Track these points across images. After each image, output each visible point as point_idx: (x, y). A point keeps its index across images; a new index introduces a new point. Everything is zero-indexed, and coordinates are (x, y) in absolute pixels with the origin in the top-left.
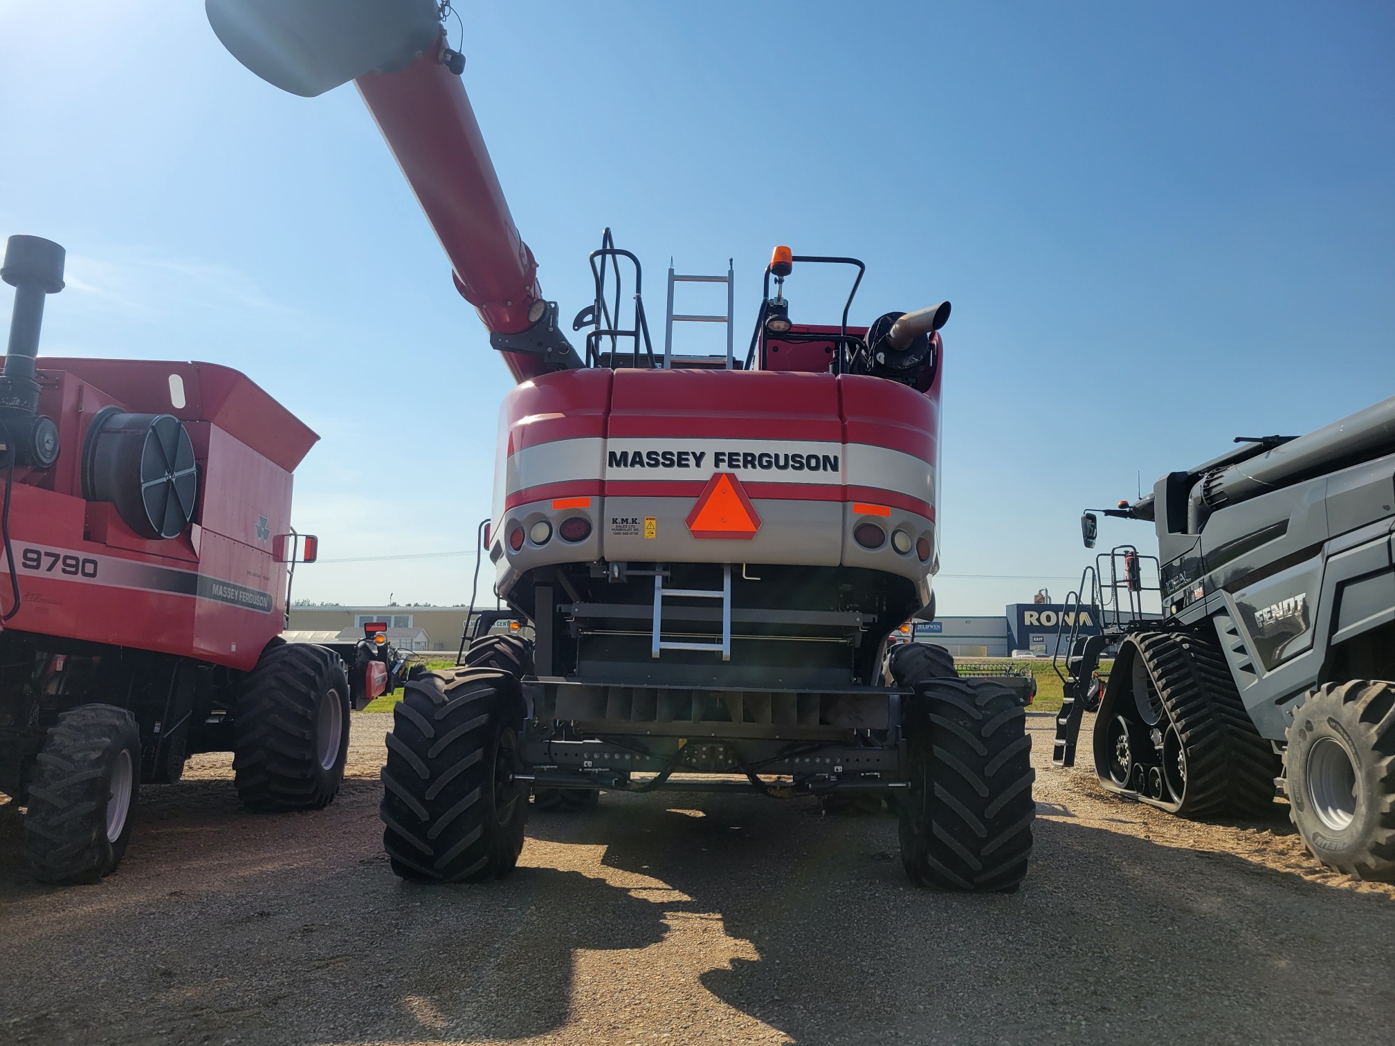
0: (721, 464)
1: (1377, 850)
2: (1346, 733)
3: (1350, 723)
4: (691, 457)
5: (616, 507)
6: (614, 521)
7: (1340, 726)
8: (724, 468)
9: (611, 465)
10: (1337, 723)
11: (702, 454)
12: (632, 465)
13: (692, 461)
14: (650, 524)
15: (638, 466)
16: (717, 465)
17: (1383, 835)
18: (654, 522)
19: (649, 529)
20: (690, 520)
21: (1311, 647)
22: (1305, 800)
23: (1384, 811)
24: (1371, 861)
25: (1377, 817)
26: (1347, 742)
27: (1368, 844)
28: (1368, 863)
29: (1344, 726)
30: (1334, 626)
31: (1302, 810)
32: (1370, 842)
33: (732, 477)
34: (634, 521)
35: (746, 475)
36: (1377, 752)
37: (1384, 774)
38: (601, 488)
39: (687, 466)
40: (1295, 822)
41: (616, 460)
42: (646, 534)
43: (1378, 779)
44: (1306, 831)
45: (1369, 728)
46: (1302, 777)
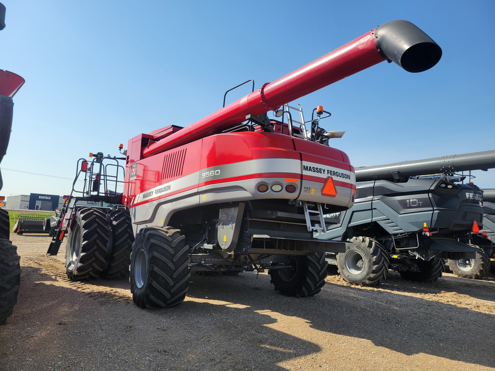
0: (329, 174)
1: (370, 279)
2: (362, 250)
3: (364, 248)
4: (322, 170)
5: (306, 183)
6: (305, 188)
7: (360, 248)
8: (329, 175)
9: (304, 170)
10: (359, 247)
11: (325, 170)
12: (309, 171)
13: (323, 172)
14: (313, 190)
15: (310, 171)
16: (328, 174)
17: (372, 275)
18: (314, 189)
19: (313, 192)
20: (322, 190)
21: (341, 226)
22: (345, 267)
23: (373, 269)
24: (367, 282)
25: (371, 271)
26: (363, 252)
27: (367, 278)
28: (366, 282)
29: (362, 248)
30: (350, 222)
31: (343, 269)
32: (368, 277)
33: (332, 178)
34: (310, 188)
35: (335, 178)
36: (372, 255)
37: (374, 260)
38: (302, 177)
39: (321, 173)
40: (340, 273)
41: (306, 168)
42: (312, 193)
43: (372, 262)
44: (345, 275)
45: (370, 249)
46: (344, 261)
